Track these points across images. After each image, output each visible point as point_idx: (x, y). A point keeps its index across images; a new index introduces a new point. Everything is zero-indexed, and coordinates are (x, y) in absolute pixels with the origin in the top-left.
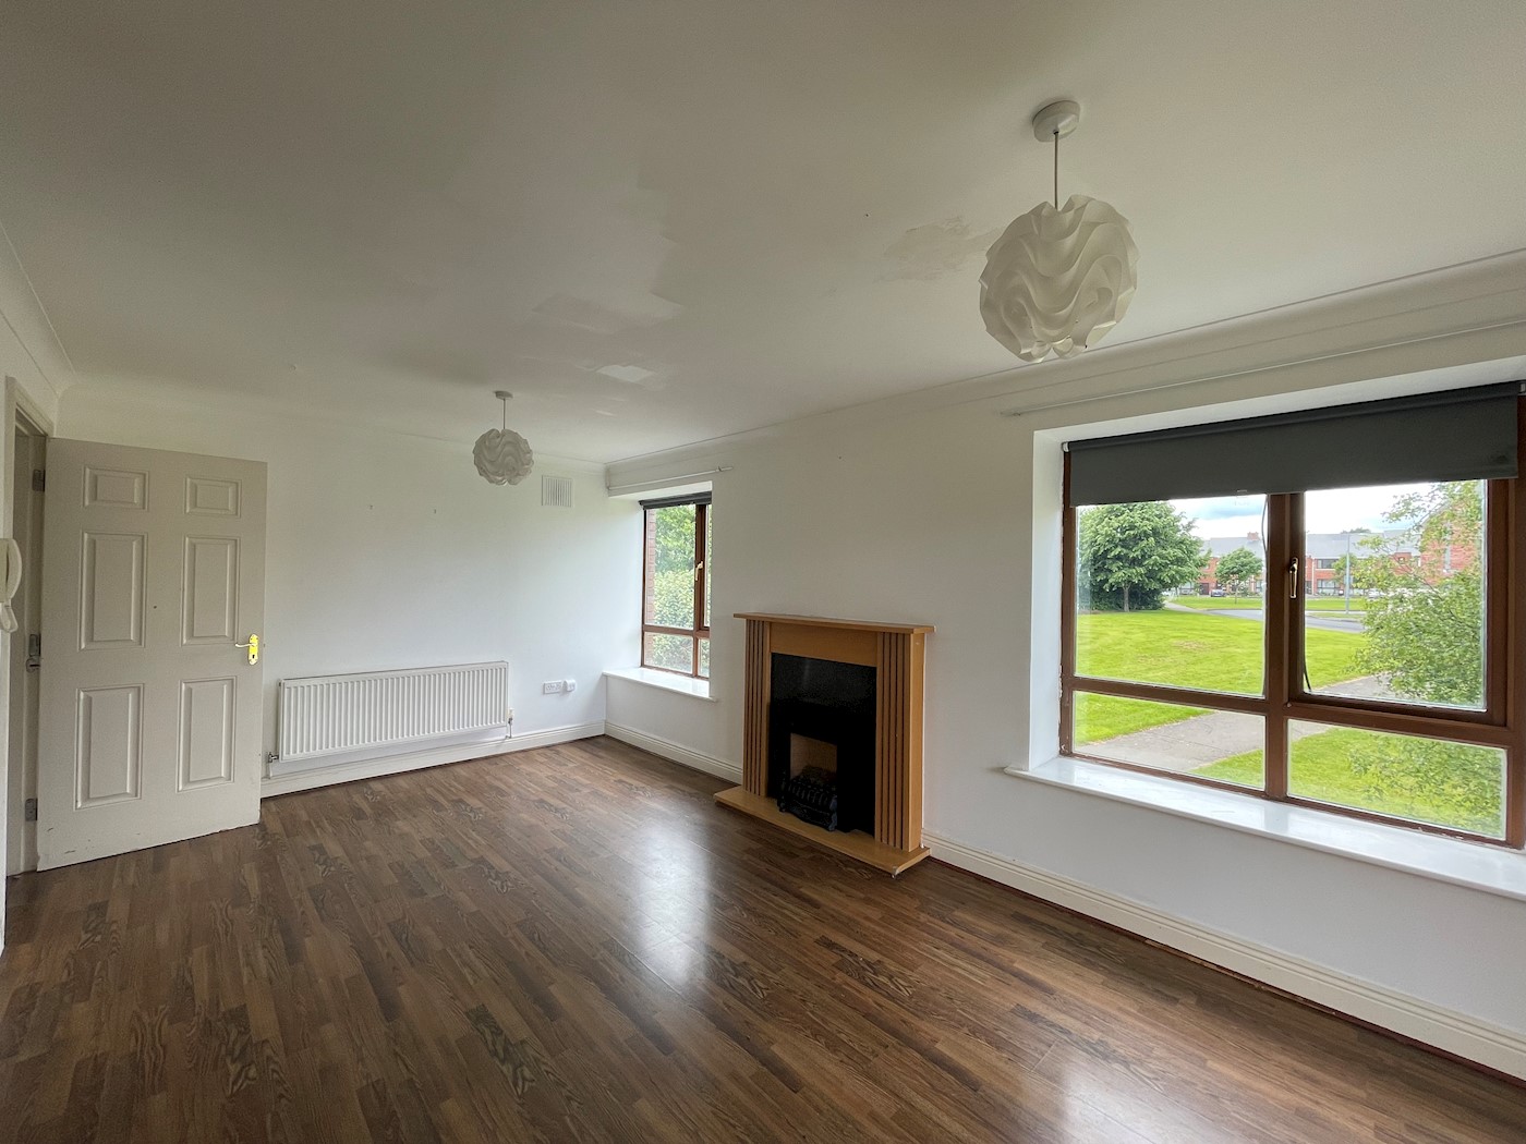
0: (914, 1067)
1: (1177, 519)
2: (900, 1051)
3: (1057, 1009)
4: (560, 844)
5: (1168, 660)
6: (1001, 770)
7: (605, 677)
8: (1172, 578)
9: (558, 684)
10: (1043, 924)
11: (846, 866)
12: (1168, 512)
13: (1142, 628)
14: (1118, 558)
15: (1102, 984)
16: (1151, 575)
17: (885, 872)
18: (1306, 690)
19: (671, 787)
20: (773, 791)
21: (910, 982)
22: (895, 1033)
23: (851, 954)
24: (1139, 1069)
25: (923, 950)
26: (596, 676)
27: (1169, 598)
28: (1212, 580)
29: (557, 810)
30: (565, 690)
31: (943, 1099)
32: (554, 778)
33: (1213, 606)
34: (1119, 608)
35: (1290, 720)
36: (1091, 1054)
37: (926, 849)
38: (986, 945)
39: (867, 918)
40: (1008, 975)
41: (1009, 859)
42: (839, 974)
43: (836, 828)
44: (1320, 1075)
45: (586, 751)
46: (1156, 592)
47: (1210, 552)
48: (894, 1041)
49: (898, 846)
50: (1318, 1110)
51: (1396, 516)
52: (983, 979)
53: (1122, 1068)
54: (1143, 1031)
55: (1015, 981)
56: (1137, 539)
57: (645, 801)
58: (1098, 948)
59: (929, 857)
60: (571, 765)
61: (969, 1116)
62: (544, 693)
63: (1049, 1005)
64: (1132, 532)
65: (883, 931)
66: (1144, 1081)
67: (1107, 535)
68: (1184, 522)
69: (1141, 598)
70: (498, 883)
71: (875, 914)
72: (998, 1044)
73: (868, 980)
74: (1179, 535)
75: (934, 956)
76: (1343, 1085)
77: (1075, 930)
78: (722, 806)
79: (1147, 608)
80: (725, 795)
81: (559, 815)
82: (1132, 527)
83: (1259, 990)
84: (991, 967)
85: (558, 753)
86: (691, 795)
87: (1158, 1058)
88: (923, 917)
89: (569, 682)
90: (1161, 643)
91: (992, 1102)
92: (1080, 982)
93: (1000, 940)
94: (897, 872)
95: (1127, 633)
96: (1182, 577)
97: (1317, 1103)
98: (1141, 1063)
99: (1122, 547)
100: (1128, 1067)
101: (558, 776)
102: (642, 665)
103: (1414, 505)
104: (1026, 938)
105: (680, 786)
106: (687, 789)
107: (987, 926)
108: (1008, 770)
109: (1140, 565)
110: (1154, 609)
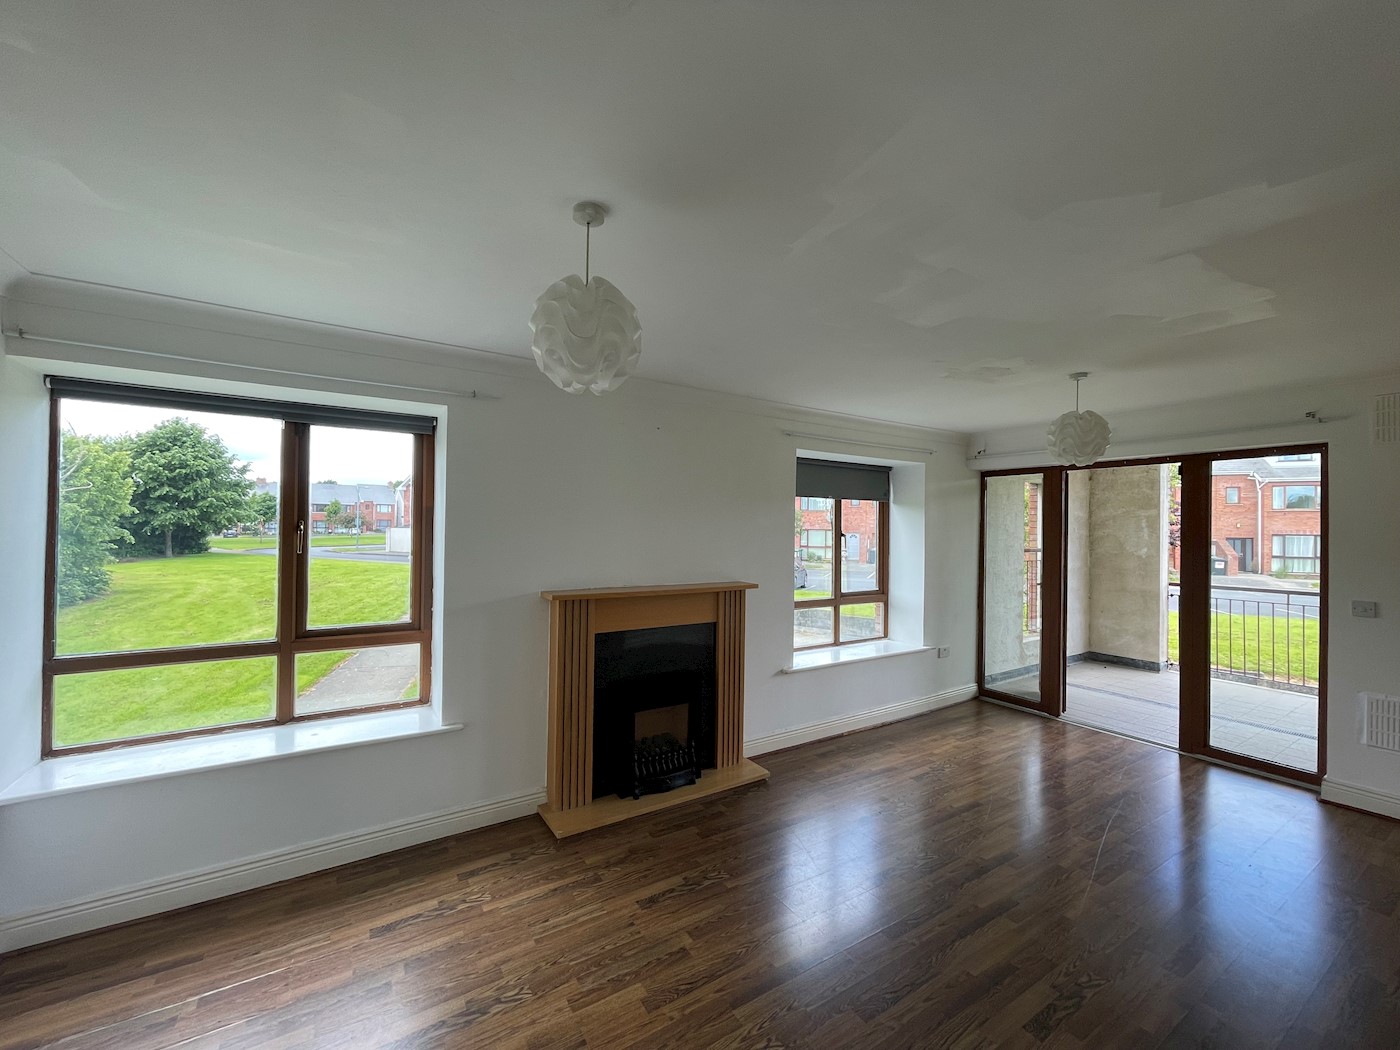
1: (231, 461)
8: (225, 520)
14: (164, 498)
16: (205, 516)
27: (216, 541)
34: (161, 554)
46: (204, 534)
56: (188, 479)
64: (184, 471)
68: (238, 464)
69: (187, 542)
74: (233, 477)
79: (189, 553)
99: (169, 486)
109: (193, 507)
110: (197, 553)
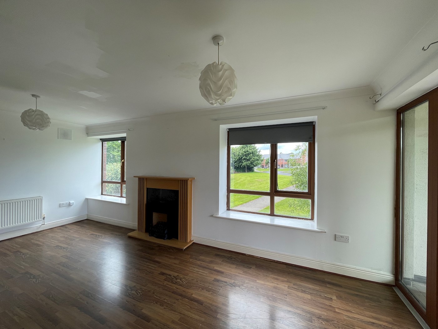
0: (186, 303)
1: (257, 150)
2: (182, 300)
3: (224, 277)
4: (64, 260)
5: (255, 184)
6: (212, 216)
7: (87, 199)
8: (256, 164)
9: (66, 203)
10: (222, 255)
11: (169, 250)
12: (255, 148)
13: (249, 176)
14: (244, 159)
15: (235, 268)
16: (252, 163)
17: (181, 249)
18: (278, 190)
19: (112, 234)
20: (147, 231)
21: (186, 279)
22: (181, 295)
23: (170, 275)
24: (242, 287)
25: (190, 269)
26: (83, 199)
27: (255, 169)
28: (264, 164)
29: (64, 248)
30: (70, 205)
31: (193, 310)
32: (64, 237)
33: (265, 171)
34: (245, 171)
35: (275, 197)
36: (231, 286)
37: (193, 240)
38: (208, 264)
39: (175, 264)
40: (213, 271)
41: (214, 239)
42: (166, 282)
43: (167, 239)
44: (279, 278)
45: (78, 225)
46: (253, 167)
47: (264, 158)
48: (180, 297)
49: (185, 241)
50: (278, 286)
51: (296, 150)
52: (206, 274)
53: (239, 288)
54: (243, 277)
55: (215, 272)
57: (101, 240)
58: (235, 259)
59: (194, 243)
60: (72, 231)
61: (200, 313)
62: (60, 207)
63: (223, 276)
64: (247, 153)
65: (179, 266)
66: (242, 289)
67: (242, 153)
68: (258, 150)
69: (250, 169)
70: (34, 280)
71: (177, 262)
72: (208, 290)
73: (174, 282)
74: (257, 153)
75: (194, 270)
76: (283, 278)
77: (229, 255)
78: (130, 237)
79: (251, 171)
80: (131, 234)
81: (65, 250)
82: (247, 151)
83: (268, 261)
84: (208, 270)
85: (66, 228)
86: (119, 235)
87: (246, 283)
88: (191, 260)
89: (71, 202)
90: (254, 180)
91: (206, 307)
92: (230, 269)
93: (211, 262)
94: (184, 248)
95: (246, 178)
96: (258, 164)
97: (278, 284)
98: (242, 285)
99: (245, 156)
100: (239, 287)
101: (66, 236)
102: (102, 194)
103: (300, 147)
104: (218, 260)
105: (115, 233)
106: (117, 234)
107: (208, 259)
108: (214, 216)
109: (249, 161)
110: (252, 172)
